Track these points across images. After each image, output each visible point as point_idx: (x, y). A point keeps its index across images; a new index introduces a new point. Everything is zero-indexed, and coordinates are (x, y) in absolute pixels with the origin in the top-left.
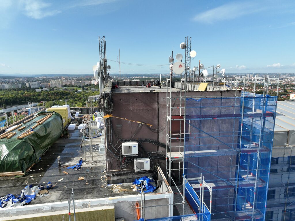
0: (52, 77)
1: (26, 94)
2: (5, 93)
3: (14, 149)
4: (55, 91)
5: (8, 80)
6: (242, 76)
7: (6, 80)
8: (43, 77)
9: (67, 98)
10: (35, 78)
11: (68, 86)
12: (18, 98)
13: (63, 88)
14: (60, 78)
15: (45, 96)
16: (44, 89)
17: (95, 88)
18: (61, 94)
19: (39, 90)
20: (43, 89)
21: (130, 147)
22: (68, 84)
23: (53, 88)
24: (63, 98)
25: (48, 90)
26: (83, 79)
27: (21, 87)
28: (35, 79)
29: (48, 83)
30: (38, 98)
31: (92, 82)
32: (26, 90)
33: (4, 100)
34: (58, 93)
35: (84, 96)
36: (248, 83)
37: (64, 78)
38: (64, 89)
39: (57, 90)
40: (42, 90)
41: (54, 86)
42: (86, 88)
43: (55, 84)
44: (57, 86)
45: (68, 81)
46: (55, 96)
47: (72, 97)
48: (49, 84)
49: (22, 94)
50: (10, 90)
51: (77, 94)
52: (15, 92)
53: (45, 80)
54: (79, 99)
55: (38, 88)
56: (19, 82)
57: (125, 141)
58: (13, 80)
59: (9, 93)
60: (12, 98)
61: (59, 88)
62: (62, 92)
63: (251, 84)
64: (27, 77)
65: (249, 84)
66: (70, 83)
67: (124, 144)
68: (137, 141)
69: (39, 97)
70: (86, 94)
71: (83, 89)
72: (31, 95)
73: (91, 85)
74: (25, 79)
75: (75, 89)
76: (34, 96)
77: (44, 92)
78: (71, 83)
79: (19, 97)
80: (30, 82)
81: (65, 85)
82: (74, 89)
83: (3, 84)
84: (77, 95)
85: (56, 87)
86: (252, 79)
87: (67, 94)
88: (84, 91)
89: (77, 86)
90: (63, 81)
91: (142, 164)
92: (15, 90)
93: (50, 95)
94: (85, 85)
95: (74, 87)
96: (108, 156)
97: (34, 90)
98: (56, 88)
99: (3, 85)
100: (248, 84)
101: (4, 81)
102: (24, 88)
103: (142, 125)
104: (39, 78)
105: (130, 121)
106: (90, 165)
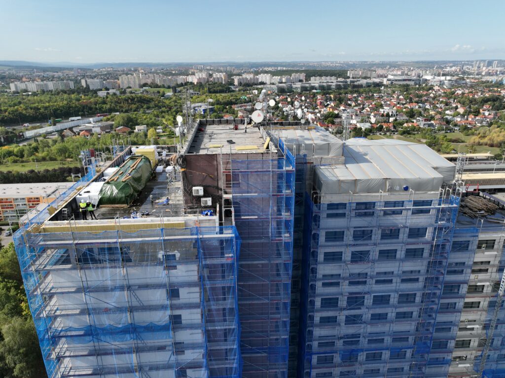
0: (122, 69)
1: (84, 99)
2: (50, 98)
3: (121, 189)
4: (128, 95)
5: (51, 74)
6: (463, 66)
7: (48, 73)
8: (108, 68)
9: (148, 108)
10: (94, 70)
11: (150, 86)
12: (72, 107)
13: (142, 89)
14: (136, 70)
15: (113, 105)
16: (111, 91)
17: (194, 89)
18: (138, 101)
19: (102, 94)
20: (109, 91)
21: (198, 190)
22: (149, 81)
23: (125, 90)
24: (142, 107)
25: (118, 93)
26: (174, 72)
27: (73, 87)
28: (95, 72)
29: (116, 80)
30: (103, 108)
31: (190, 79)
32: (82, 93)
33: (52, 110)
34: (135, 99)
35: (176, 104)
36: (473, 80)
37: (143, 71)
38: (143, 92)
39: (131, 93)
40: (108, 93)
41: (127, 86)
42: (178, 89)
43: (129, 82)
44: (131, 86)
45: (149, 77)
46: (130, 104)
47: (156, 106)
48: (118, 81)
49: (78, 100)
50: (58, 93)
51: (165, 101)
52: (65, 96)
53: (111, 74)
54: (168, 109)
55: (101, 90)
56: (69, 77)
57: (195, 186)
58: (60, 74)
59: (58, 97)
60: (63, 107)
61: (135, 89)
62: (141, 97)
63: (477, 82)
64: (81, 69)
65: (474, 82)
66: (152, 80)
67: (194, 188)
68: (203, 186)
69: (104, 106)
70: (180, 101)
71: (175, 91)
72: (91, 103)
73: (187, 83)
74: (78, 73)
75: (161, 92)
76: (96, 103)
77: (112, 96)
78: (154, 80)
79: (74, 105)
80: (87, 79)
81: (145, 85)
82: (159, 92)
83: (45, 82)
84: (165, 103)
85: (130, 88)
86: (482, 72)
87: (148, 101)
88: (176, 94)
89: (164, 87)
90: (141, 77)
91: (206, 201)
92: (65, 92)
93: (120, 103)
94: (177, 84)
95: (160, 87)
96: (185, 196)
97: (95, 92)
98: (130, 90)
99: (46, 84)
100: (471, 82)
101: (45, 76)
102: (79, 88)
103: (206, 176)
104: (101, 70)
105: (198, 173)
106: (174, 202)
